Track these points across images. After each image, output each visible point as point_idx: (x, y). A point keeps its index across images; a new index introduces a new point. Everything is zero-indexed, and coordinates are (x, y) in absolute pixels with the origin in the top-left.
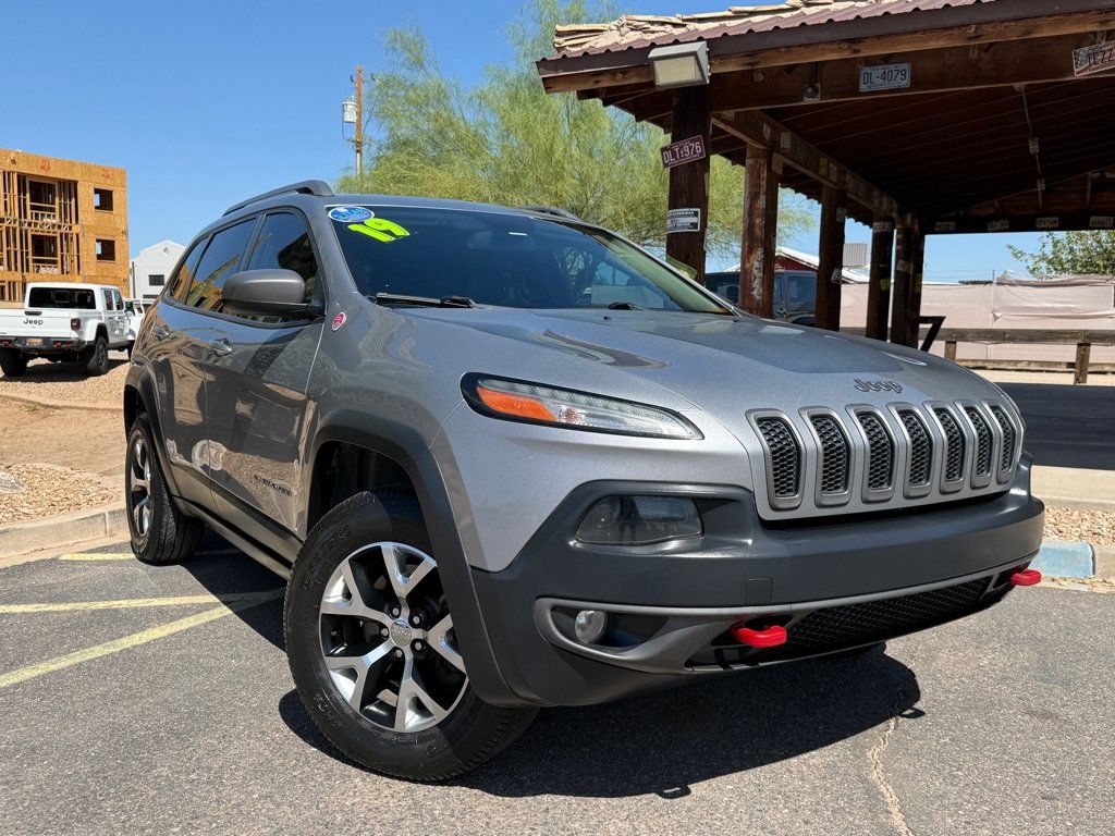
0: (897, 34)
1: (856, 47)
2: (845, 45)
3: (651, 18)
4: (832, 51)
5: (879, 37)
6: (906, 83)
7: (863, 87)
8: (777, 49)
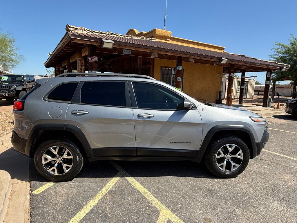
0: (142, 48)
1: (136, 48)
2: (135, 48)
3: (87, 29)
4: (132, 48)
5: (139, 48)
6: (130, 53)
7: (124, 53)
8: (124, 45)
